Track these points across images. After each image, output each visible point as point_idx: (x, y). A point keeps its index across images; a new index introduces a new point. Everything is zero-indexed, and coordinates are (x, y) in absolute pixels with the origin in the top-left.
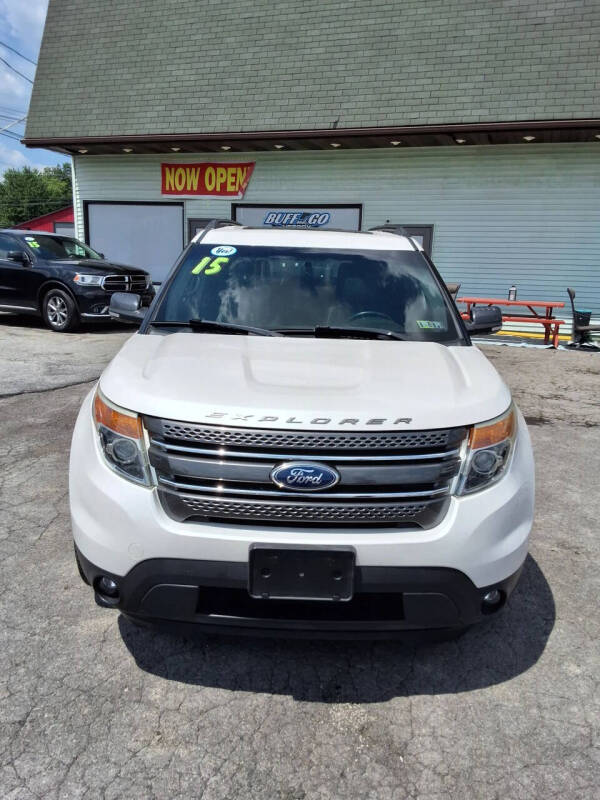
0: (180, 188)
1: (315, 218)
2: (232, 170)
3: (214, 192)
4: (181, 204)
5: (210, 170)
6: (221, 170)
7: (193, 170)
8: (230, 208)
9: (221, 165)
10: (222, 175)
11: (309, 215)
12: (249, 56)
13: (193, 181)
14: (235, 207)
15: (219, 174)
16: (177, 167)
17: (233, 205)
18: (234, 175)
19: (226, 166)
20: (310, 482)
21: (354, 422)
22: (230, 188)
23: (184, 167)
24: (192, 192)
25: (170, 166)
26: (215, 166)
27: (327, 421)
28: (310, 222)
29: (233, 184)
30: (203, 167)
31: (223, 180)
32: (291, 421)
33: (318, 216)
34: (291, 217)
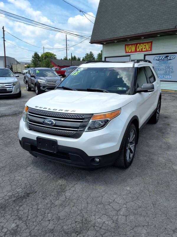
0: (130, 51)
1: (170, 57)
2: (145, 44)
3: (139, 51)
4: (130, 56)
5: (139, 45)
6: (142, 45)
7: (134, 45)
8: (143, 56)
9: (142, 43)
10: (142, 46)
11: (168, 56)
12: (150, 9)
13: (133, 49)
14: (145, 55)
15: (141, 46)
16: (129, 45)
17: (144, 55)
18: (145, 46)
19: (143, 43)
20: (49, 123)
21: (62, 110)
22: (144, 50)
23: (131, 45)
24: (133, 52)
25: (127, 45)
26: (140, 44)
27: (56, 110)
28: (168, 58)
29: (145, 48)
30: (137, 44)
31: (142, 48)
32: (49, 109)
33: (171, 56)
34: (162, 57)
